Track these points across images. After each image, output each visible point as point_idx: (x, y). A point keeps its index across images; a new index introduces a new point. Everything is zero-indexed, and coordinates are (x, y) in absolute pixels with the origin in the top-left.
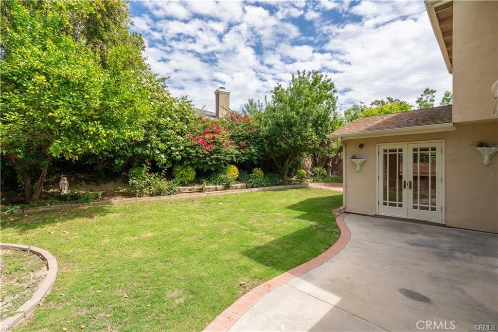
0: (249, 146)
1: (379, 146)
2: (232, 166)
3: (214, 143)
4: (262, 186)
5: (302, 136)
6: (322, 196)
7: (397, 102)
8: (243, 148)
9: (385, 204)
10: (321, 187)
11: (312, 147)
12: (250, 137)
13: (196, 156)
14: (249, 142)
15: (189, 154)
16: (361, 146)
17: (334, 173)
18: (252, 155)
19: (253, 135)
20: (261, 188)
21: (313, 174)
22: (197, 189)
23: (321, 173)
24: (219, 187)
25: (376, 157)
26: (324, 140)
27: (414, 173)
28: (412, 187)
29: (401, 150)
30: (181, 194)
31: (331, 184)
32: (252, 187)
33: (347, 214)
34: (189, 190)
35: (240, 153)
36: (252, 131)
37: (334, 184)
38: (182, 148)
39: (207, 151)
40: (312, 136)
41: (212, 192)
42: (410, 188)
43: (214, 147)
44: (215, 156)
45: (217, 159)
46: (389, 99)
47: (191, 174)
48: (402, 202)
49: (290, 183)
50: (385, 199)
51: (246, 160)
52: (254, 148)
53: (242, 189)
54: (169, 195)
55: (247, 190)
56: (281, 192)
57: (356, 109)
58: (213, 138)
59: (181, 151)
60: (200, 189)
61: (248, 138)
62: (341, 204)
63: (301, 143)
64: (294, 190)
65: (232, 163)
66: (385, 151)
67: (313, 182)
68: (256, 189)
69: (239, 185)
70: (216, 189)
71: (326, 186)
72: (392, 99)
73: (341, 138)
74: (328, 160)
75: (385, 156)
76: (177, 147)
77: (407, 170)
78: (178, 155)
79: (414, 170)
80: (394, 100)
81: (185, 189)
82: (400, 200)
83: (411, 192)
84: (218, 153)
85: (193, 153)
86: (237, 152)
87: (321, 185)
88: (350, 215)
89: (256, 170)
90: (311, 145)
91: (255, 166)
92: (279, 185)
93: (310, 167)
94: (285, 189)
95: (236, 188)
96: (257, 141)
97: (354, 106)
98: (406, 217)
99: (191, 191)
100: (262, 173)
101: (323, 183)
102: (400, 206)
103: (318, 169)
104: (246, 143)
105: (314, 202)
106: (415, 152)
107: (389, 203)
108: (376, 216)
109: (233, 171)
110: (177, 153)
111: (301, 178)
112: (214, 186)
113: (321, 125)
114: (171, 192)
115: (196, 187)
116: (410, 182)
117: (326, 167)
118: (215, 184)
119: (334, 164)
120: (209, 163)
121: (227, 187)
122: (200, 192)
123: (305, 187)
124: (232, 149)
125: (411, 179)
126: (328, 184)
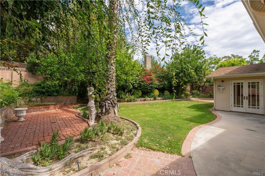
0: (163, 81)
1: (231, 81)
2: (156, 90)
3: (151, 80)
4: (170, 99)
5: (190, 76)
6: (200, 103)
7: (237, 56)
8: (161, 81)
9: (235, 106)
10: (198, 100)
11: (194, 81)
12: (164, 77)
13: (144, 86)
14: (163, 79)
15: (141, 84)
16: (223, 81)
17: (203, 93)
18: (165, 85)
19: (165, 76)
20: (170, 100)
21: (191, 94)
22: (143, 100)
23: (197, 93)
24: (152, 99)
25: (230, 86)
26: (200, 78)
27: (249, 93)
28: (248, 99)
29: (242, 83)
30: (137, 102)
31: (202, 98)
32: (166, 99)
33: (215, 111)
34: (140, 100)
35: (160, 84)
36: (165, 74)
37: (204, 98)
38: (138, 82)
39: (148, 83)
40: (194, 76)
41: (149, 101)
42: (247, 99)
43: (151, 82)
44: (151, 85)
45: (151, 87)
46: (232, 55)
47: (140, 94)
48: (243, 105)
49: (181, 98)
50: (235, 104)
51: (162, 87)
52: (166, 82)
53: (161, 100)
54: (134, 102)
55: (164, 101)
56: (180, 102)
57: (211, 59)
58: (150, 78)
59: (137, 83)
60: (144, 100)
61: (163, 77)
62: (213, 106)
63: (189, 79)
64: (185, 101)
65: (156, 88)
66: (235, 83)
67: (193, 97)
68: (168, 100)
69: (159, 98)
70: (151, 100)
71: (199, 99)
72: (234, 55)
73: (213, 78)
74: (200, 87)
75: (234, 86)
76: (136, 82)
77: (246, 92)
78: (136, 85)
79: (249, 92)
80: (235, 55)
81: (138, 100)
82: (242, 104)
83: (247, 101)
84: (152, 84)
85: (143, 84)
86: (158, 83)
87: (197, 99)
88: (218, 111)
89: (166, 91)
90: (194, 80)
91: (166, 90)
92: (177, 98)
93: (189, 90)
94: (181, 101)
95: (159, 100)
96: (167, 78)
97: (210, 57)
98: (245, 112)
99: (141, 100)
100: (169, 93)
101: (198, 98)
102: (242, 107)
103: (195, 91)
104: (162, 80)
105: (198, 106)
106: (249, 84)
107: (237, 106)
108: (230, 111)
109: (157, 92)
110: (136, 84)
111: (187, 96)
112: (149, 99)
113: (198, 71)
114: (134, 101)
115: (143, 99)
116: (247, 97)
117: (199, 90)
118: (150, 98)
119: (203, 89)
120: (148, 88)
121: (155, 99)
122: (144, 101)
123: (190, 100)
124: (157, 82)
125: (248, 96)
126: (200, 99)
